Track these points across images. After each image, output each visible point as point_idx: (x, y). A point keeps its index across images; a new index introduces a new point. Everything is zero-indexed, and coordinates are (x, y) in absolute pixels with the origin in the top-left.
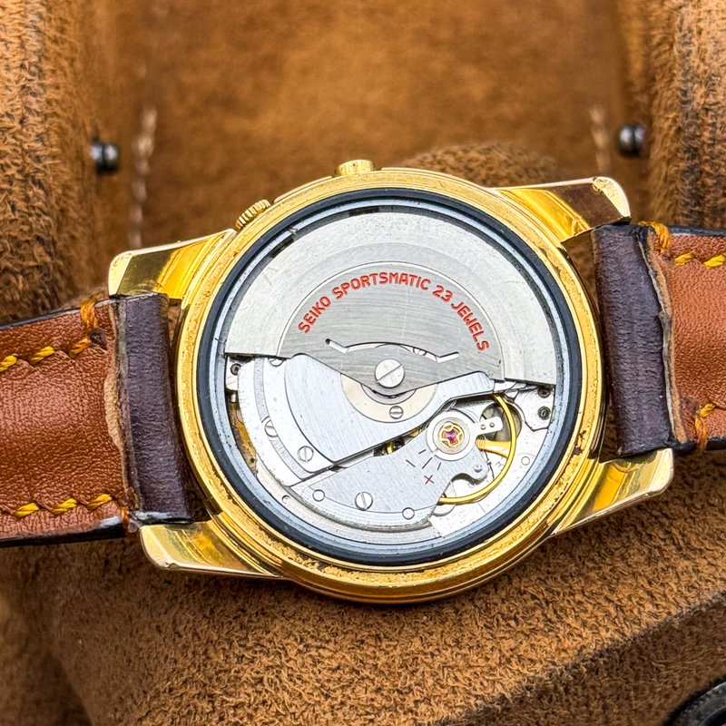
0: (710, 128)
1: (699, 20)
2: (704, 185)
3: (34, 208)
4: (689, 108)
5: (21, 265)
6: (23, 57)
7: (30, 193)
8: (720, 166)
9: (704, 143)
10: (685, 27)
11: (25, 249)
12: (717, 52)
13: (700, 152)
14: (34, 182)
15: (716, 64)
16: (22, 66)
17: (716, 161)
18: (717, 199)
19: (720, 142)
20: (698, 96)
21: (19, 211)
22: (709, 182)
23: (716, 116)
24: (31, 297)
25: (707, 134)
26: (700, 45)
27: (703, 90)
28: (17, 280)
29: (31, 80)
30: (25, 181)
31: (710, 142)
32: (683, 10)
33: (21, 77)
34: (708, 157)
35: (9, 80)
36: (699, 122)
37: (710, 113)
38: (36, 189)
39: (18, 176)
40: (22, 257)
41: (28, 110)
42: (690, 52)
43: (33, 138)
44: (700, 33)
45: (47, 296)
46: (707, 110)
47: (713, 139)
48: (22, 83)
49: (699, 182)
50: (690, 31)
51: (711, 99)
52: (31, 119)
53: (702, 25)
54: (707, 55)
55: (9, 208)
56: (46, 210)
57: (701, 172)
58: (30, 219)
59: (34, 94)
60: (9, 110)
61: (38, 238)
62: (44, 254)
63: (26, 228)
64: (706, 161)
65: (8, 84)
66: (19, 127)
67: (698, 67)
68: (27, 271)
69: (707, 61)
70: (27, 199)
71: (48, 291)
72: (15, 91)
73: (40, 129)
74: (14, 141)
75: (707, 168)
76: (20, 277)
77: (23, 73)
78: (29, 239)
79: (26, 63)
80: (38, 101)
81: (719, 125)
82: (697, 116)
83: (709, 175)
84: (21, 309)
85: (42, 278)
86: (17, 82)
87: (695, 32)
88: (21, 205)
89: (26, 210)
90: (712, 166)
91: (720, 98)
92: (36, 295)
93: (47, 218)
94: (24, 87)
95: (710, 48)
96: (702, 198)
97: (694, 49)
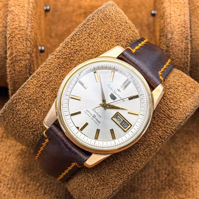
0: (172, 42)
1: (170, 21)
2: (170, 54)
3: (28, 46)
4: (167, 38)
5: (24, 59)
6: (28, 16)
7: (27, 43)
8: (173, 50)
9: (170, 45)
10: (167, 22)
11: (25, 55)
12: (174, 27)
13: (169, 47)
14: (28, 41)
15: (173, 30)
16: (28, 18)
17: (173, 49)
18: (172, 57)
19: (173, 45)
20: (169, 36)
21: (25, 47)
22: (171, 53)
23: (173, 40)
24: (26, 66)
25: (171, 44)
26: (170, 26)
27: (170, 35)
28: (23, 62)
29: (29, 20)
30: (26, 40)
31: (171, 45)
32: (167, 19)
33: (27, 20)
34: (171, 48)
35: (25, 20)
36: (169, 41)
37: (172, 39)
38: (29, 42)
39: (25, 39)
40: (24, 57)
41: (28, 26)
42: (168, 27)
43: (29, 32)
44: (170, 23)
45: (29, 66)
46: (171, 39)
47: (172, 45)
48: (27, 21)
49: (169, 53)
50: (168, 23)
51: (172, 37)
52: (29, 28)
53: (171, 22)
54: (172, 28)
55: (23, 46)
56: (30, 47)
57: (169, 51)
58: (27, 49)
59: (30, 23)
60: (24, 26)
61: (28, 53)
62: (29, 56)
63: (26, 50)
64: (171, 49)
65: (25, 21)
66: (26, 29)
67: (170, 30)
68: (25, 60)
69: (172, 29)
70: (26, 44)
71: (29, 65)
72: (26, 22)
73: (30, 30)
74: (25, 32)
75: (171, 51)
76: (24, 61)
77: (28, 19)
78: (26, 53)
79: (29, 17)
80: (30, 25)
81: (173, 42)
82: (169, 40)
83: (171, 52)
84: (23, 68)
85: (28, 62)
86: (26, 20)
87: (169, 23)
88: (25, 45)
89: (26, 47)
90: (172, 50)
91: (174, 36)
92: (27, 65)
93: (31, 48)
94: (28, 22)
95: (172, 26)
96: (170, 57)
97: (169, 27)
